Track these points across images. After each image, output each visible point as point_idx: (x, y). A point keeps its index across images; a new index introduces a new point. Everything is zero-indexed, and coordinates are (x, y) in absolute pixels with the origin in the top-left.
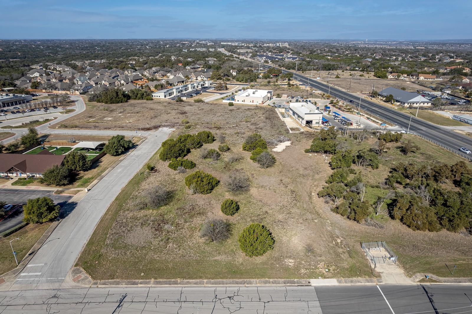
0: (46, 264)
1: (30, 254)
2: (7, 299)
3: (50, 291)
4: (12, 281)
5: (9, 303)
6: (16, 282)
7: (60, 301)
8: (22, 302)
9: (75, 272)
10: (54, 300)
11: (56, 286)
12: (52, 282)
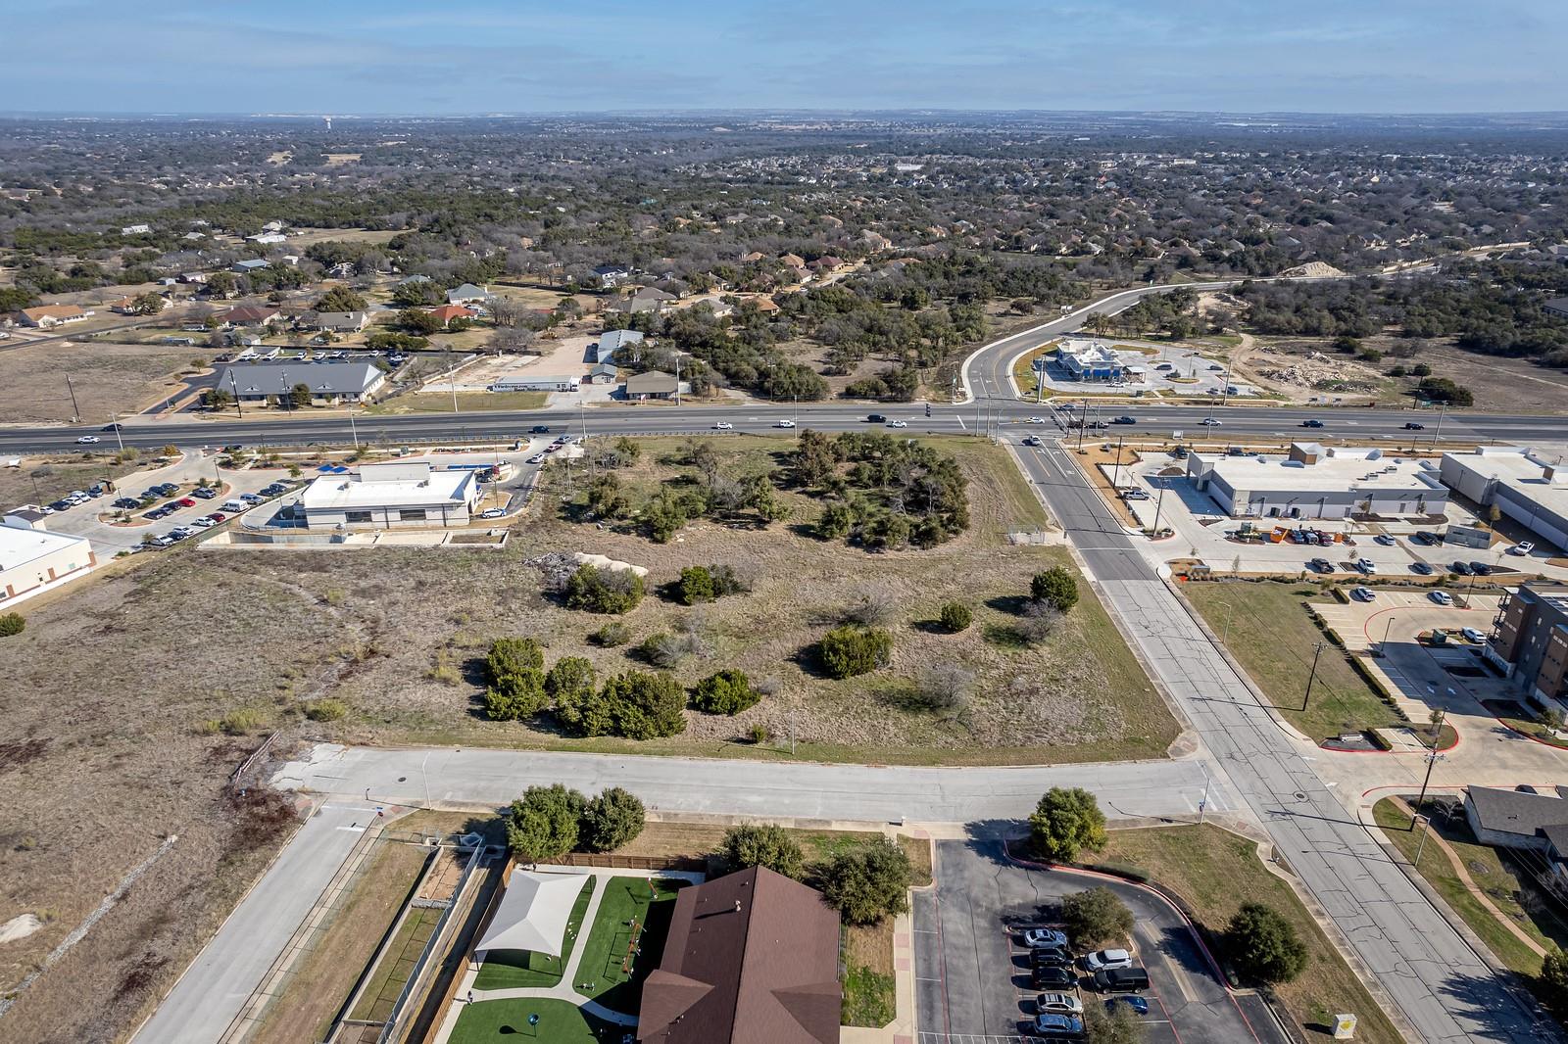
0: (1181, 792)
1: (1170, 821)
2: (1264, 800)
3: (1227, 768)
4: (1234, 814)
5: (1269, 795)
6: (1233, 807)
7: (1234, 749)
8: (1259, 784)
9: (1179, 752)
10: (1238, 755)
11: (1214, 765)
12: (1211, 774)
